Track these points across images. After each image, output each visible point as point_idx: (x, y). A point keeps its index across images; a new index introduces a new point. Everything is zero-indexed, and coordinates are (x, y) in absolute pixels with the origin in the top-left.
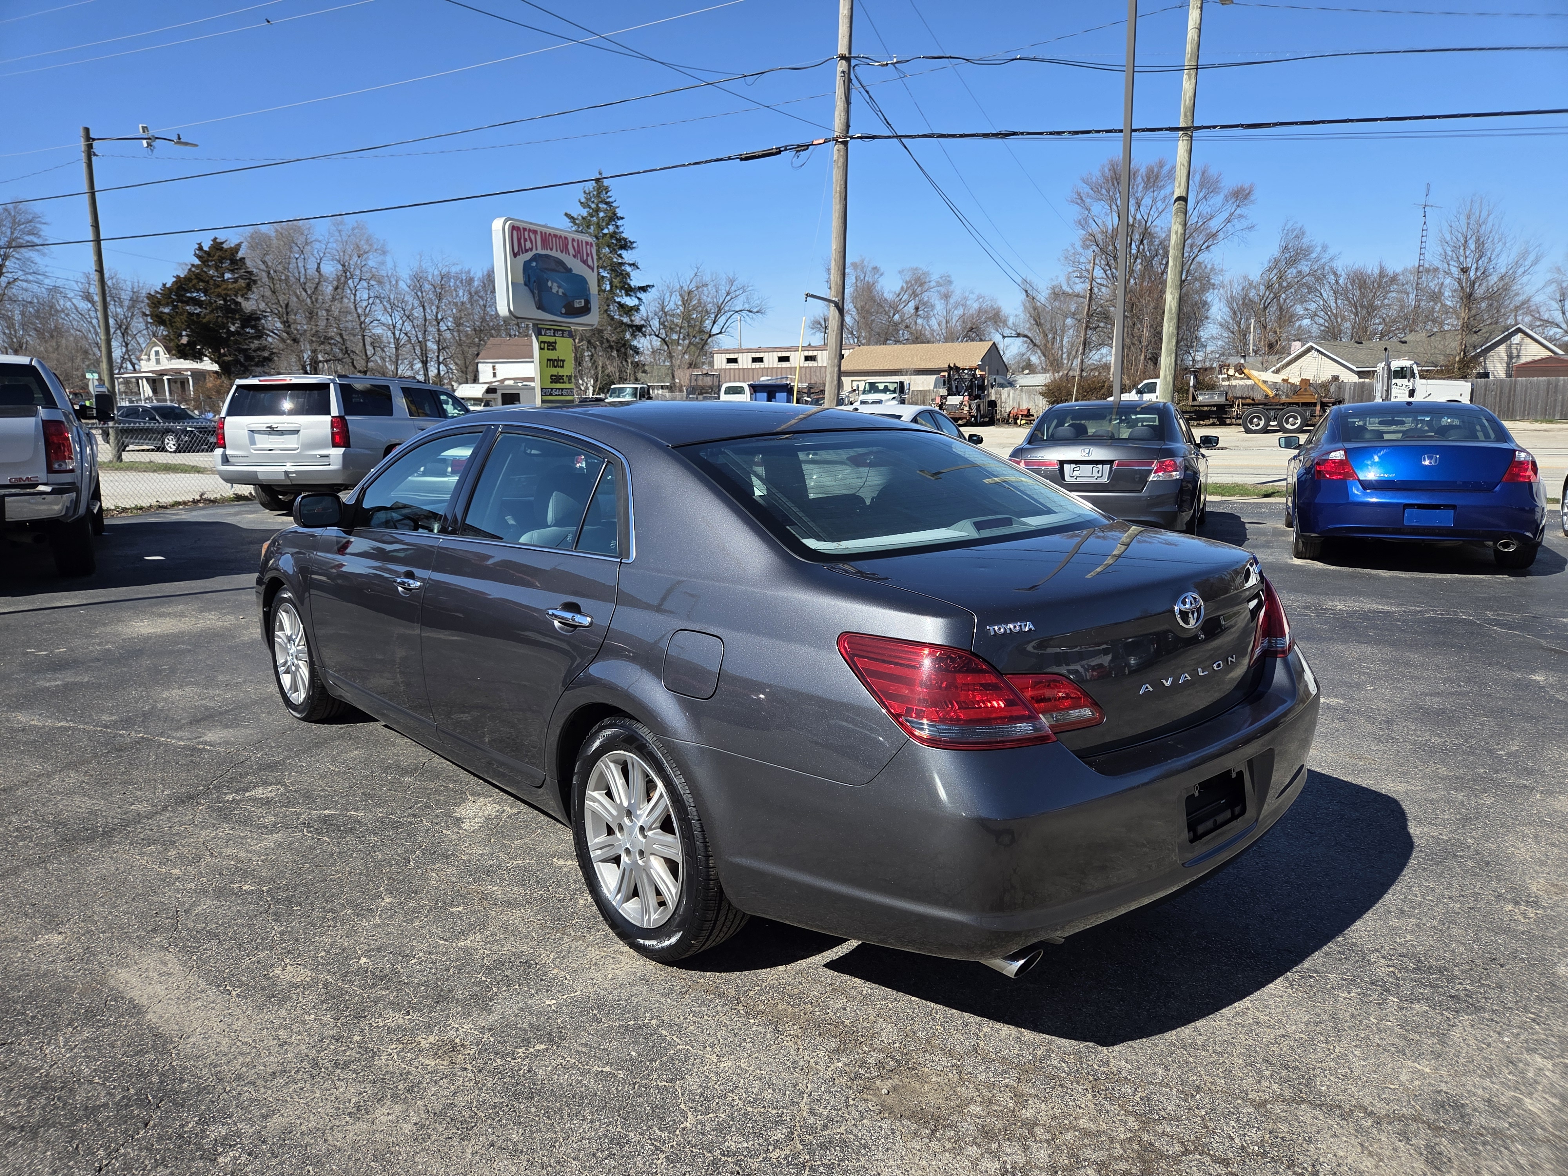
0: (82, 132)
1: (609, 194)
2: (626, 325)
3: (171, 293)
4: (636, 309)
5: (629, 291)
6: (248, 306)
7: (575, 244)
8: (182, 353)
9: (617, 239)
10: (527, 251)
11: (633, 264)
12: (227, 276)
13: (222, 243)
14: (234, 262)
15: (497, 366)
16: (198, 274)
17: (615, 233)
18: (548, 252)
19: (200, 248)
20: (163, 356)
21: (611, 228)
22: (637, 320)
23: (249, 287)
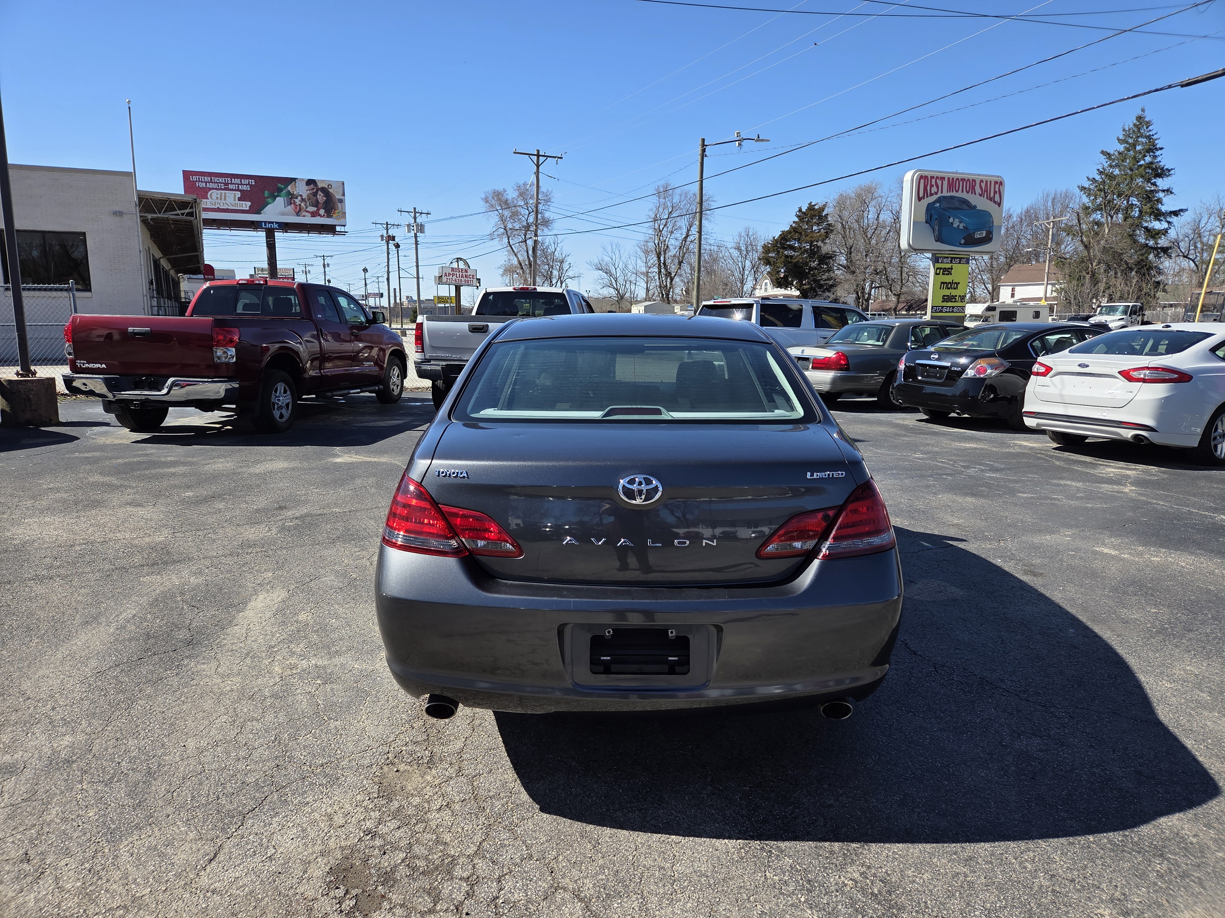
0: (700, 142)
1: (1150, 128)
2: (1151, 248)
3: (777, 243)
4: (1165, 232)
5: (1158, 215)
6: (826, 248)
7: (983, 185)
8: (780, 283)
9: (1153, 169)
10: (931, 195)
11: (1168, 190)
12: (815, 228)
13: (815, 205)
14: (820, 217)
15: (1017, 288)
16: (796, 228)
17: (1151, 163)
18: (954, 194)
19: (800, 210)
20: (769, 286)
21: (1148, 159)
22: (1163, 242)
23: (827, 235)
